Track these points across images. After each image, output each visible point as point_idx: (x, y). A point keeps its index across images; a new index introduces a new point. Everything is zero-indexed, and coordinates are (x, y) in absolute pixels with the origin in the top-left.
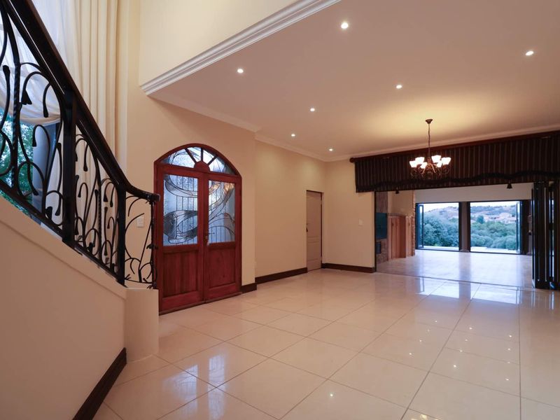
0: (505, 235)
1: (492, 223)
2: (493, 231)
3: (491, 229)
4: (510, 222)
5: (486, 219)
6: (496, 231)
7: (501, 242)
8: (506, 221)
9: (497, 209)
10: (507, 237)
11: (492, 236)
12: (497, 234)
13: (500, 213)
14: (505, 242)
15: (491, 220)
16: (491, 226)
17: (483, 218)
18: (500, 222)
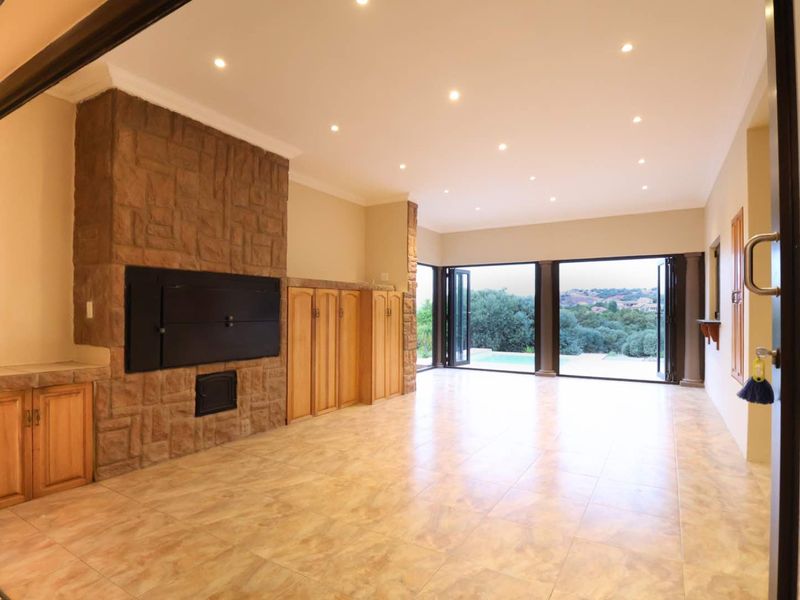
0: (644, 327)
1: (628, 311)
2: (629, 321)
3: (626, 320)
4: (650, 310)
5: (620, 305)
6: (632, 322)
7: (637, 338)
8: (645, 308)
9: (634, 293)
10: (646, 331)
11: (626, 330)
12: (634, 326)
13: (638, 298)
14: (643, 339)
15: (626, 307)
16: (626, 316)
17: (615, 303)
18: (637, 310)
